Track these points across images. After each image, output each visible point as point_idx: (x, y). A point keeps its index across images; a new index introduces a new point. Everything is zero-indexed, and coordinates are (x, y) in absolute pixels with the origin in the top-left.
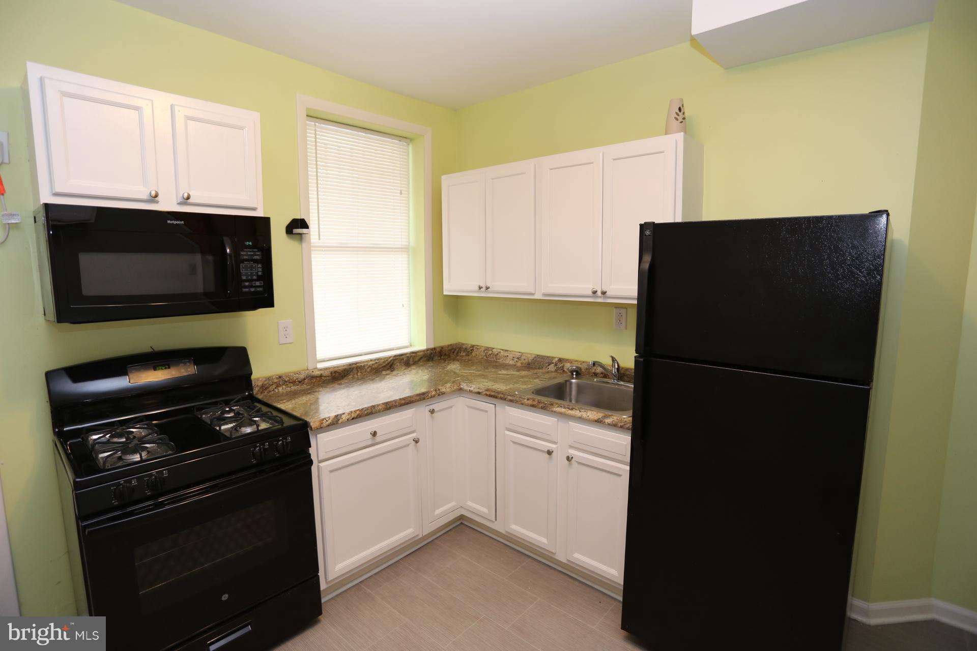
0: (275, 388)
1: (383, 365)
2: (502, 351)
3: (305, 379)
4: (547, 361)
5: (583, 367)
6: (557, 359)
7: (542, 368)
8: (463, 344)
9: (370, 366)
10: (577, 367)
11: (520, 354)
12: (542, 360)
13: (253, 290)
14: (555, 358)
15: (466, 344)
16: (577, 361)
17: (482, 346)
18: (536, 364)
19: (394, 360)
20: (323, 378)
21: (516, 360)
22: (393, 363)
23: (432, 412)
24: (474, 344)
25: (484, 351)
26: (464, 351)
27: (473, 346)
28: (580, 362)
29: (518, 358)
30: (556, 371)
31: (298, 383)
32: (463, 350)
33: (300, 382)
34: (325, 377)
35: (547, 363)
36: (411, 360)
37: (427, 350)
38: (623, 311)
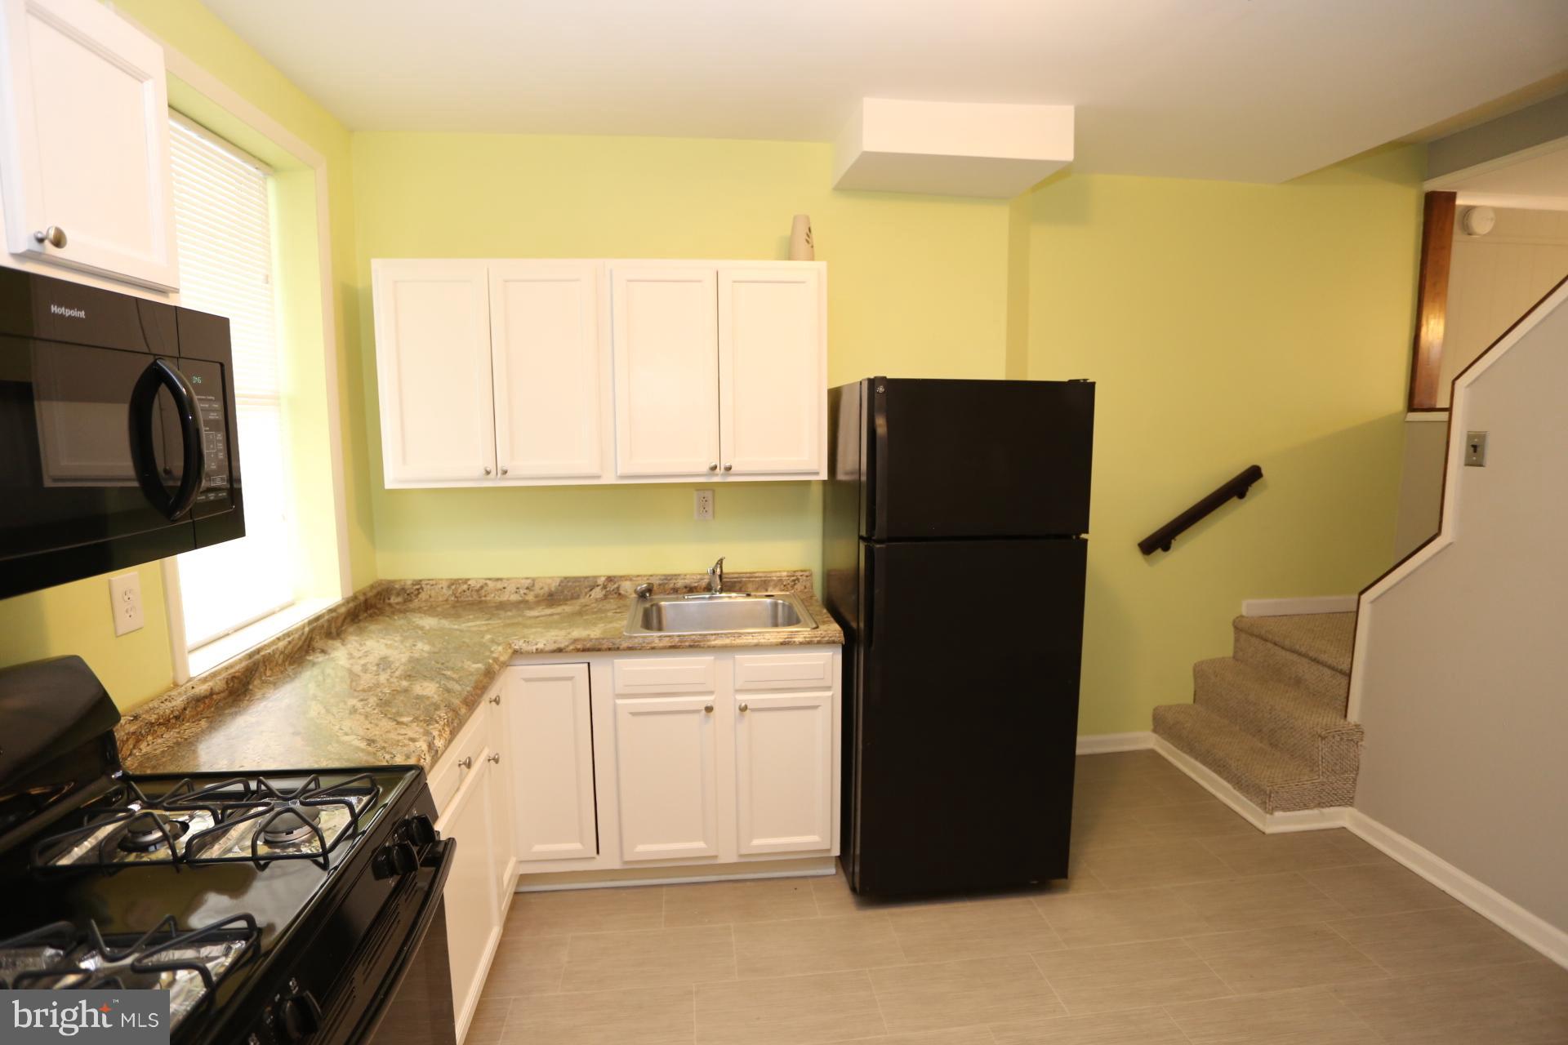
0: (134, 747)
1: (299, 646)
2: (488, 582)
3: (185, 709)
4: (586, 583)
5: (656, 581)
6: (603, 579)
7: (578, 597)
8: (394, 582)
9: (282, 653)
10: (649, 584)
11: (529, 581)
12: (577, 584)
13: (212, 496)
14: (600, 576)
15: (400, 580)
16: (638, 576)
17: (442, 580)
18: (566, 592)
19: (311, 631)
20: (215, 696)
21: (522, 592)
22: (311, 638)
23: (497, 701)
24: (420, 578)
25: (449, 587)
26: (398, 595)
27: (419, 582)
28: (645, 576)
29: (527, 588)
30: (606, 597)
31: (173, 721)
32: (394, 592)
33: (177, 718)
34: (219, 693)
35: (586, 588)
36: (333, 625)
37: (347, 601)
38: (708, 494)
